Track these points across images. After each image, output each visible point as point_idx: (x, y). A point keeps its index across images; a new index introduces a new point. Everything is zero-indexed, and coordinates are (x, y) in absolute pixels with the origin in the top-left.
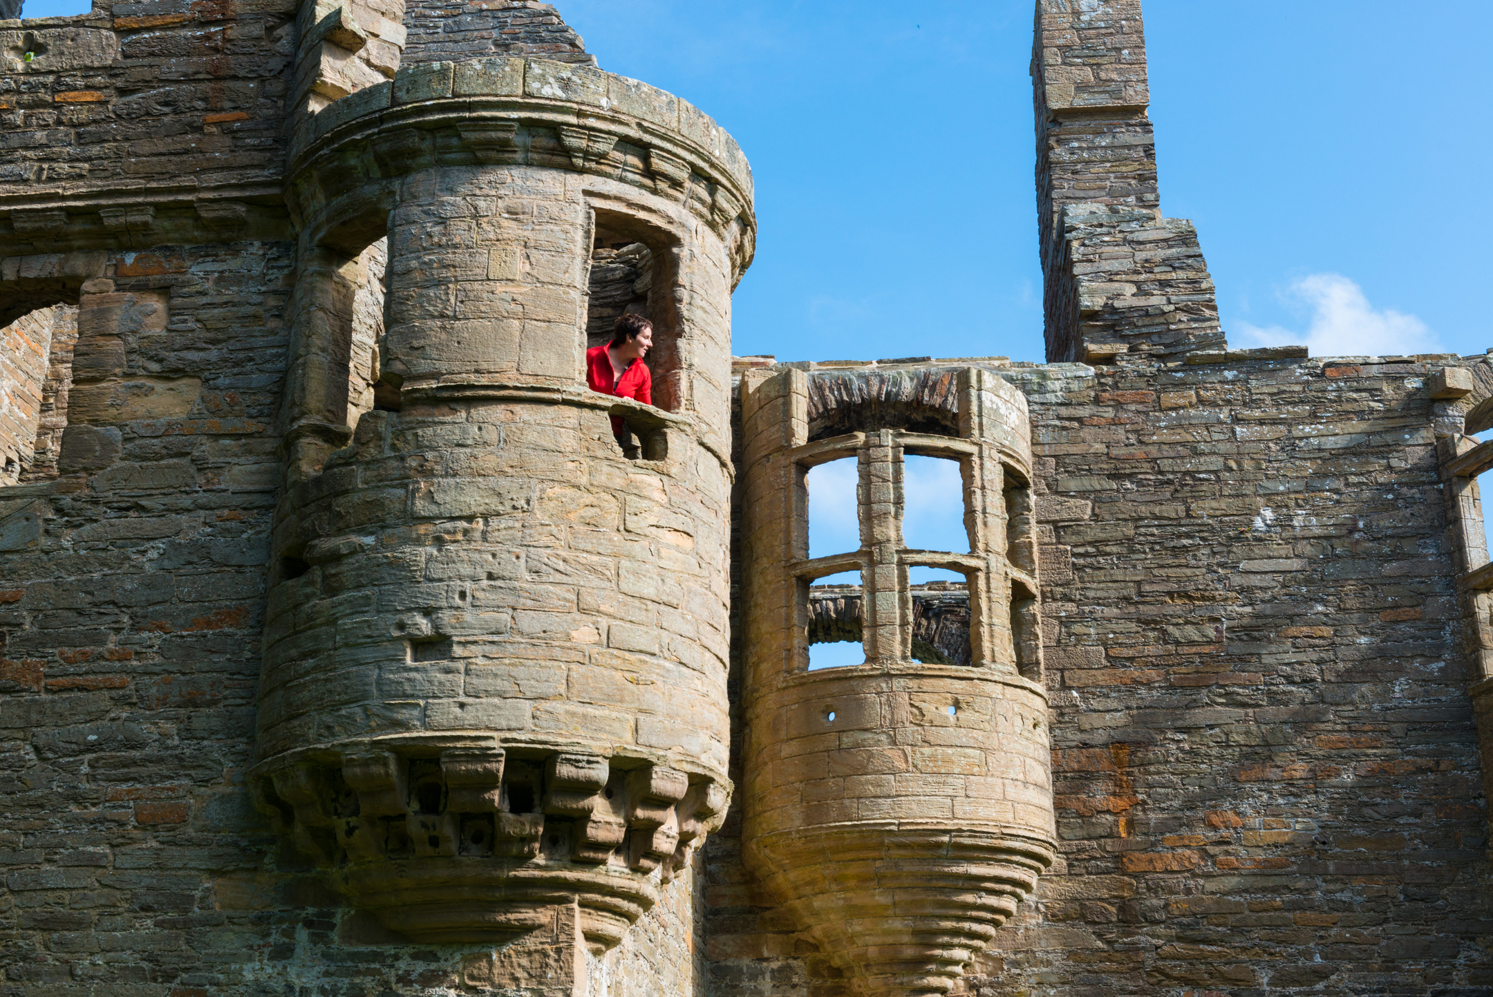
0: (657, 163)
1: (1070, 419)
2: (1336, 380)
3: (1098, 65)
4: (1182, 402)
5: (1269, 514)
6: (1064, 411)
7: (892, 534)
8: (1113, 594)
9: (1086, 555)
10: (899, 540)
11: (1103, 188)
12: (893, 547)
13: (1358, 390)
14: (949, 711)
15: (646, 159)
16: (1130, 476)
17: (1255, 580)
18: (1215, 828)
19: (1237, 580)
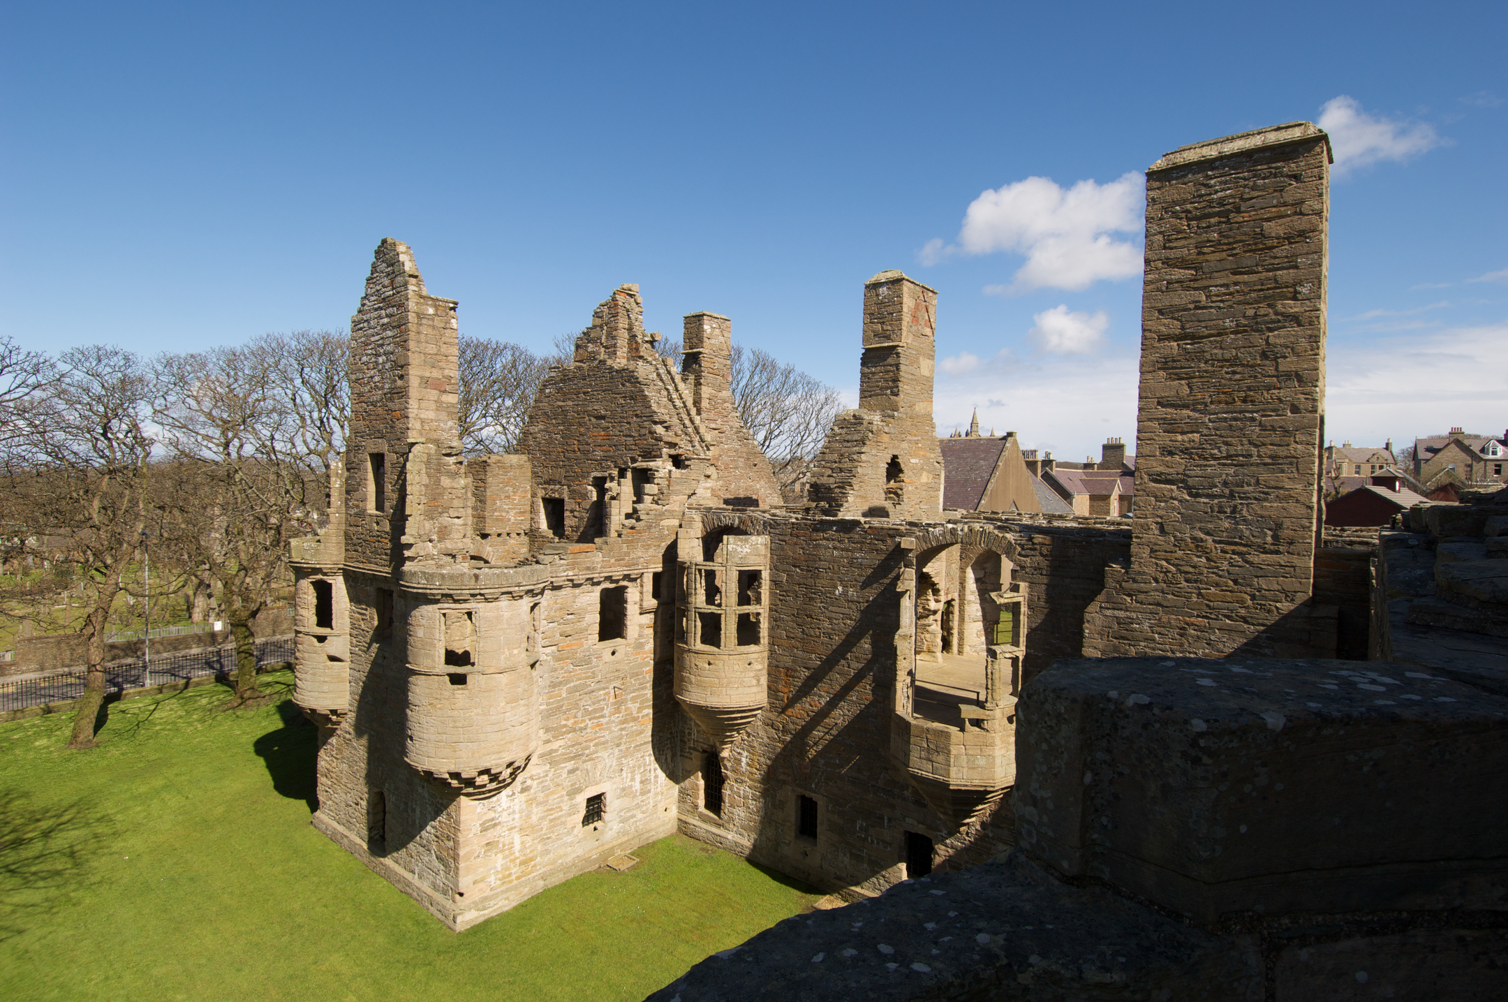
0: (456, 598)
1: (782, 541)
2: (870, 535)
3: (883, 323)
4: (818, 538)
5: (840, 588)
6: (781, 537)
7: (693, 600)
8: (789, 612)
9: (783, 595)
10: (696, 603)
11: (878, 386)
12: (693, 606)
13: (878, 540)
14: (707, 666)
15: (452, 597)
16: (799, 567)
17: (834, 615)
18: (811, 706)
19: (828, 614)
